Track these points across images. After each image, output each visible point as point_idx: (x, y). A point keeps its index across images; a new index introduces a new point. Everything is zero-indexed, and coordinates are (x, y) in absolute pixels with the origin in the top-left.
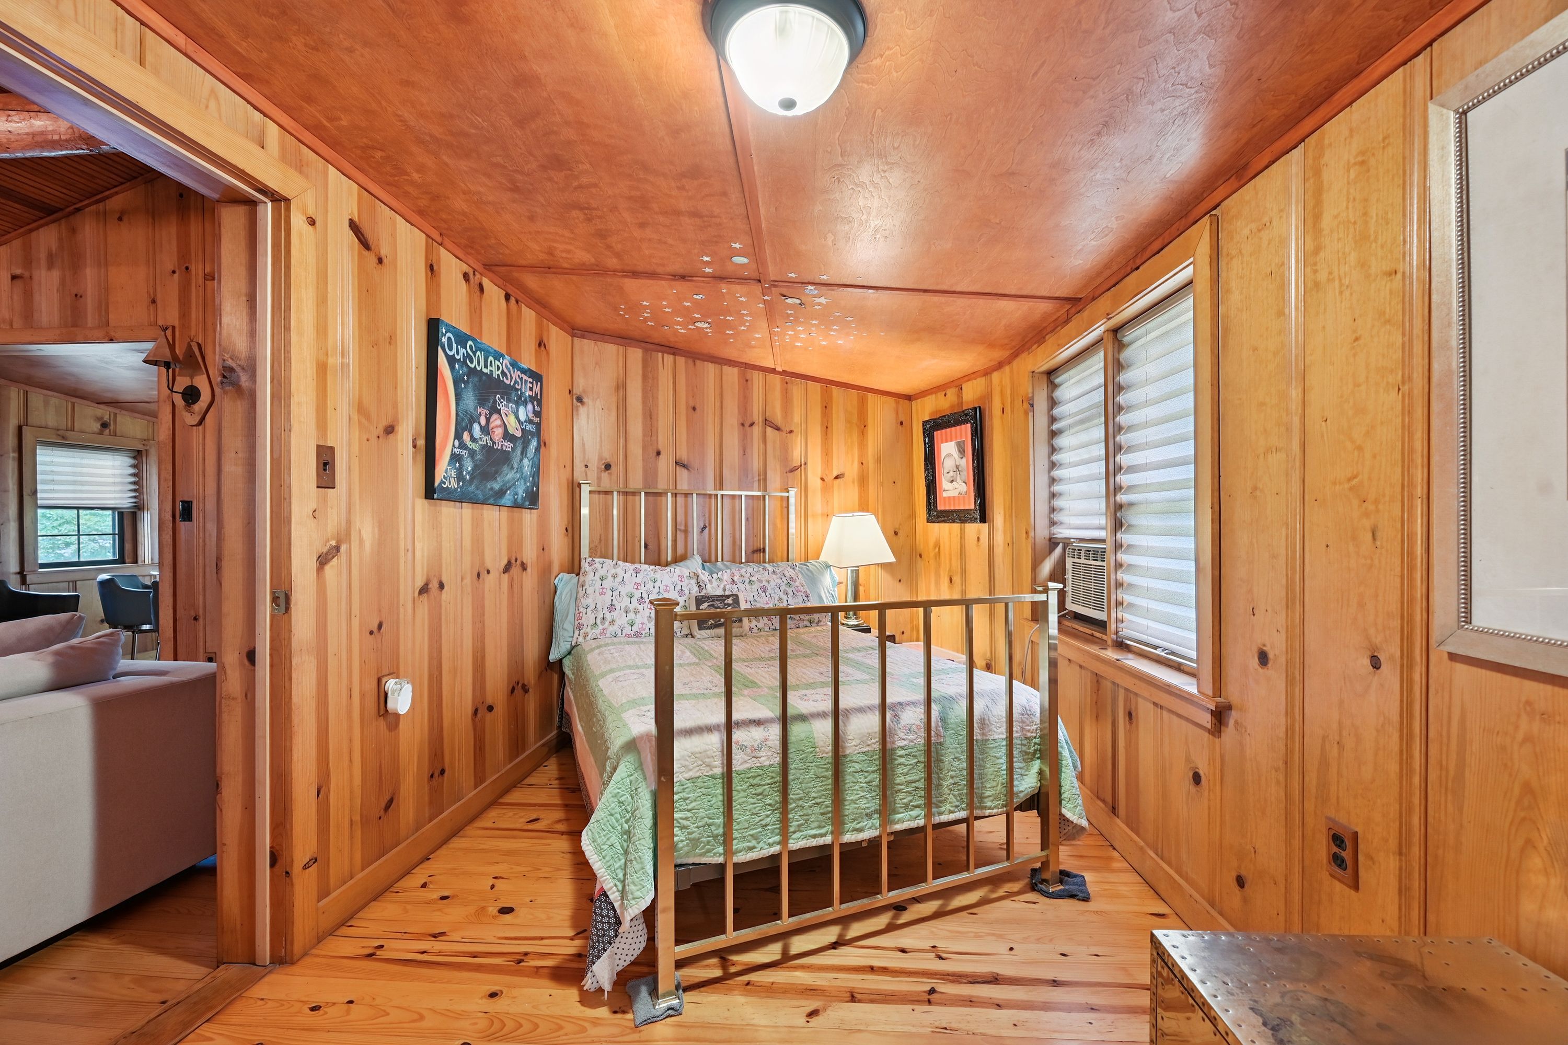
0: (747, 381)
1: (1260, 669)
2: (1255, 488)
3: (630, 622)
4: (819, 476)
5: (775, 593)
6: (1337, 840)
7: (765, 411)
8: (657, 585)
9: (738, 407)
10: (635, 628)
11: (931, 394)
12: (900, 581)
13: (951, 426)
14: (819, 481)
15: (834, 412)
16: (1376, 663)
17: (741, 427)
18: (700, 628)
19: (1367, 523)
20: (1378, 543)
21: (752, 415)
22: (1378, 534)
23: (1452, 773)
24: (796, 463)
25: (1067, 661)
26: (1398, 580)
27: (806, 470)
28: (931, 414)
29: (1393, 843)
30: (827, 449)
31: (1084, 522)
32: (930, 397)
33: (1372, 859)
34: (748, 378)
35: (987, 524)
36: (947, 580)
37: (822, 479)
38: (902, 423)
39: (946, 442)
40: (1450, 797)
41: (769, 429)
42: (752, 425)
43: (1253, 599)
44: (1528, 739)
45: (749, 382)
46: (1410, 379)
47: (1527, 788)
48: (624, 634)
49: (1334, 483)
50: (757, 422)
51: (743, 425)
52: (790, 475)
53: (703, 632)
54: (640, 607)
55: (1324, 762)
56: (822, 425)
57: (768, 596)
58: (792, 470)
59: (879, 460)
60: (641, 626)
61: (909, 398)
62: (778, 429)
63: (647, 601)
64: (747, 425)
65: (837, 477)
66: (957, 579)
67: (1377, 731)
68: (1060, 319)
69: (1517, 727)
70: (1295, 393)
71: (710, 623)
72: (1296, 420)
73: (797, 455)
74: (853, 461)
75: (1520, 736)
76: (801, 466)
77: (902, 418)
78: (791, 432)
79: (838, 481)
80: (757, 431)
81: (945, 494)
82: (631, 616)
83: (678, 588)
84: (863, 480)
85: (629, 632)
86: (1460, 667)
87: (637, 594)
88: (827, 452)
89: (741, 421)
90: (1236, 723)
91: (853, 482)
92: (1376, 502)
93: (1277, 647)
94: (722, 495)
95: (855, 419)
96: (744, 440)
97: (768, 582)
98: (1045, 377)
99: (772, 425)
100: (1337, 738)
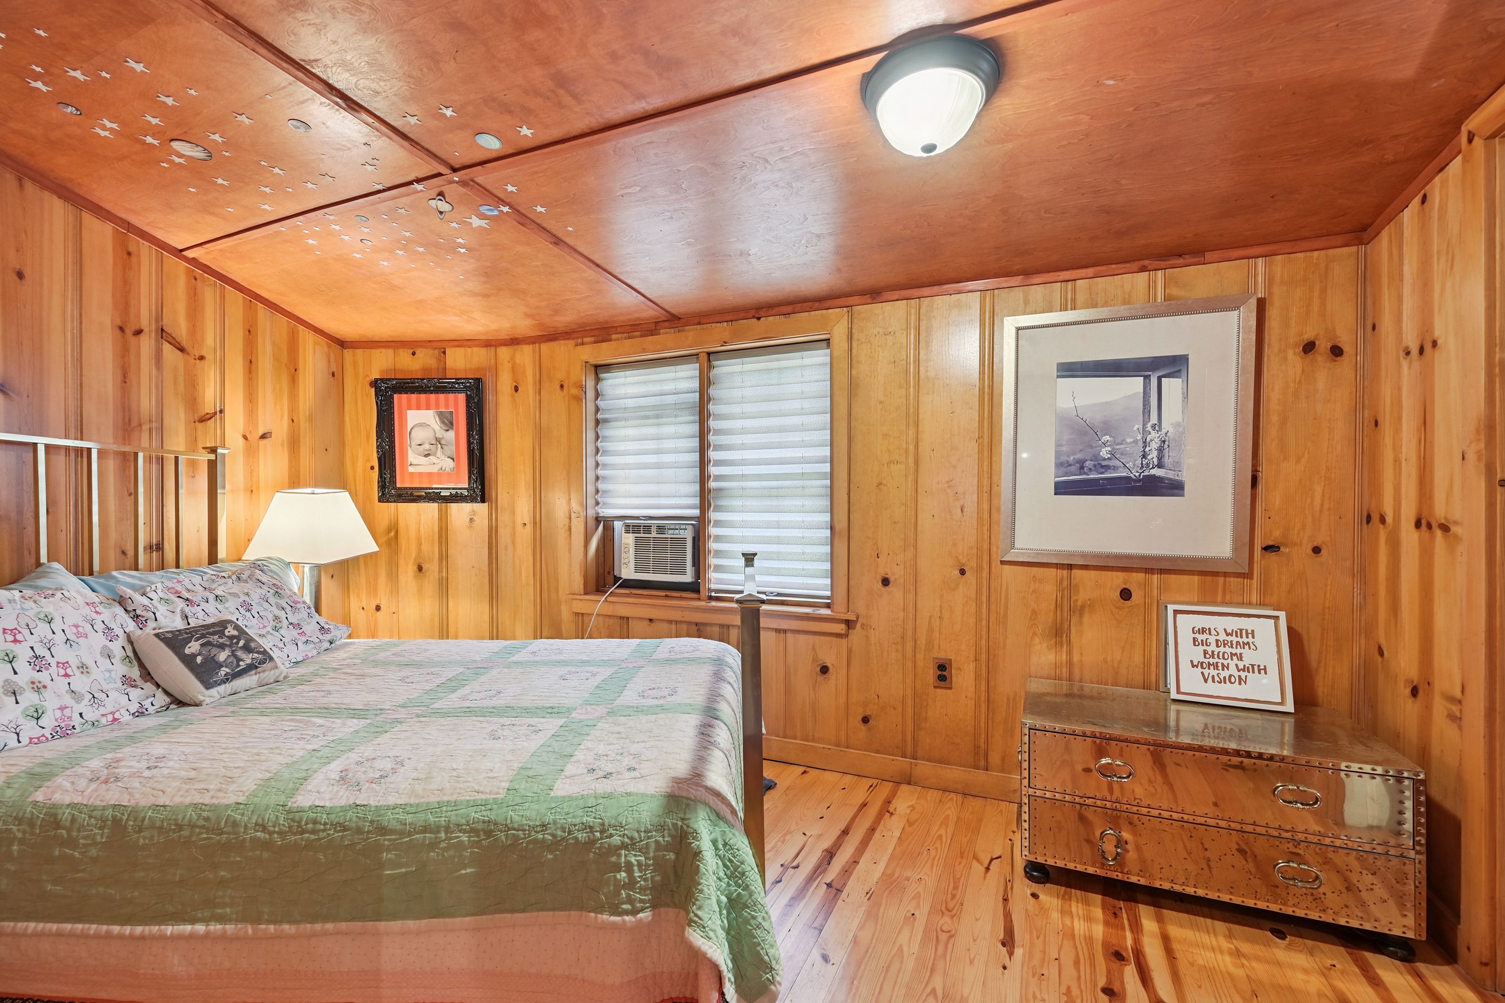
0: (129, 254)
1: (883, 589)
2: (880, 484)
3: (31, 711)
4: (241, 432)
5: (265, 609)
6: (942, 667)
7: (159, 317)
8: (57, 625)
9: (113, 296)
10: (48, 721)
11: (388, 347)
12: (332, 576)
13: (431, 392)
14: (241, 440)
15: (260, 340)
16: (962, 572)
17: (118, 332)
18: (208, 686)
19: (958, 504)
20: (964, 514)
21: (138, 316)
22: (965, 510)
23: (1002, 615)
24: (209, 408)
25: (647, 623)
26: (975, 531)
27: (222, 420)
28: (382, 372)
29: (972, 657)
30: (251, 394)
31: (646, 502)
32: (383, 350)
33: (960, 670)
34: (131, 249)
35: (486, 504)
36: (412, 569)
37: (245, 437)
38: (333, 375)
39: (418, 408)
40: (1001, 626)
41: (167, 348)
42: (139, 332)
43: (878, 548)
44: (1034, 591)
45: (134, 259)
46: (982, 437)
47: (1034, 612)
48: (25, 740)
49: (939, 483)
50: (146, 330)
51: (121, 329)
52: (200, 426)
53: (213, 691)
54: (44, 677)
55: (930, 630)
56: (244, 356)
57: (256, 616)
58: (203, 419)
59: (310, 418)
60: (58, 714)
61: (342, 344)
62: (182, 350)
63: (54, 664)
64: (129, 332)
65: (263, 437)
66: (432, 568)
67: (963, 605)
68: (642, 326)
69: (1029, 588)
70: (911, 433)
71: (223, 673)
72: (912, 448)
73: (209, 398)
74: (282, 417)
75: (1031, 590)
76: (215, 413)
77: (334, 369)
78: (202, 358)
79: (264, 441)
80: (146, 344)
81: (411, 469)
82: (29, 698)
83: (99, 626)
84: (294, 443)
85: (38, 732)
86: (1006, 567)
87: (23, 653)
88: (251, 397)
89: (119, 322)
90: (863, 625)
91: (283, 445)
92: (964, 493)
93: (896, 573)
94: (48, 447)
95: (284, 357)
96: (123, 356)
97: (247, 594)
98: (593, 369)
99: (173, 341)
100: (939, 615)
